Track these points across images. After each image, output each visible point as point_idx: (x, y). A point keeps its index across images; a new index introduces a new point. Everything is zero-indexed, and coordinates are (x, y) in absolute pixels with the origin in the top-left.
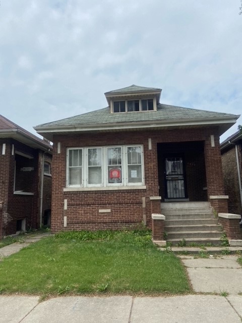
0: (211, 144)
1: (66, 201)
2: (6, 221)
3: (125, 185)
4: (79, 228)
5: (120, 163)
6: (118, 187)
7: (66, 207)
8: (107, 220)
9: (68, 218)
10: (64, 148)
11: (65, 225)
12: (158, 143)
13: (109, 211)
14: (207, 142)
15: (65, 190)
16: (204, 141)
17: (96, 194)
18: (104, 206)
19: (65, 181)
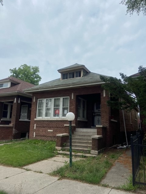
0: (103, 95)
1: (35, 124)
2: (14, 132)
3: (60, 118)
4: (39, 138)
5: (59, 106)
6: (57, 119)
7: (35, 128)
8: (51, 136)
9: (35, 133)
10: (37, 99)
11: (34, 136)
12: (77, 95)
13: (52, 131)
14: (101, 94)
15: (35, 119)
16: (100, 93)
17: (47, 122)
18: (50, 128)
19: (36, 115)
